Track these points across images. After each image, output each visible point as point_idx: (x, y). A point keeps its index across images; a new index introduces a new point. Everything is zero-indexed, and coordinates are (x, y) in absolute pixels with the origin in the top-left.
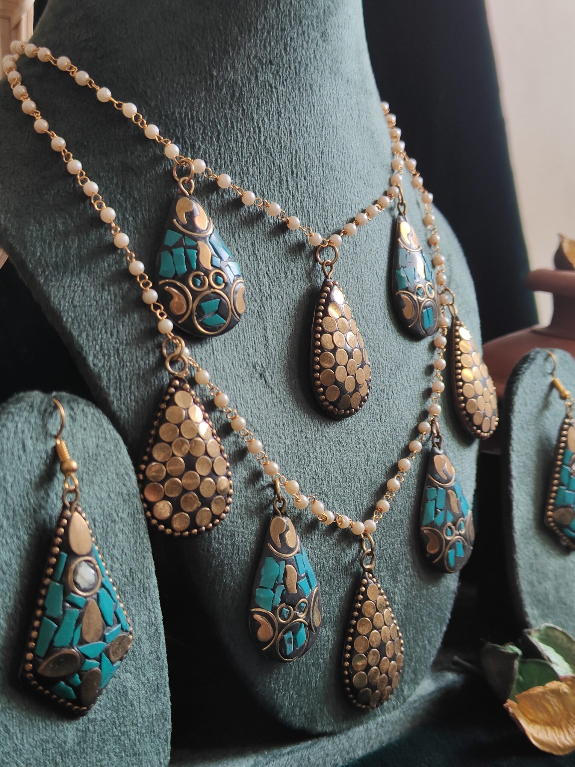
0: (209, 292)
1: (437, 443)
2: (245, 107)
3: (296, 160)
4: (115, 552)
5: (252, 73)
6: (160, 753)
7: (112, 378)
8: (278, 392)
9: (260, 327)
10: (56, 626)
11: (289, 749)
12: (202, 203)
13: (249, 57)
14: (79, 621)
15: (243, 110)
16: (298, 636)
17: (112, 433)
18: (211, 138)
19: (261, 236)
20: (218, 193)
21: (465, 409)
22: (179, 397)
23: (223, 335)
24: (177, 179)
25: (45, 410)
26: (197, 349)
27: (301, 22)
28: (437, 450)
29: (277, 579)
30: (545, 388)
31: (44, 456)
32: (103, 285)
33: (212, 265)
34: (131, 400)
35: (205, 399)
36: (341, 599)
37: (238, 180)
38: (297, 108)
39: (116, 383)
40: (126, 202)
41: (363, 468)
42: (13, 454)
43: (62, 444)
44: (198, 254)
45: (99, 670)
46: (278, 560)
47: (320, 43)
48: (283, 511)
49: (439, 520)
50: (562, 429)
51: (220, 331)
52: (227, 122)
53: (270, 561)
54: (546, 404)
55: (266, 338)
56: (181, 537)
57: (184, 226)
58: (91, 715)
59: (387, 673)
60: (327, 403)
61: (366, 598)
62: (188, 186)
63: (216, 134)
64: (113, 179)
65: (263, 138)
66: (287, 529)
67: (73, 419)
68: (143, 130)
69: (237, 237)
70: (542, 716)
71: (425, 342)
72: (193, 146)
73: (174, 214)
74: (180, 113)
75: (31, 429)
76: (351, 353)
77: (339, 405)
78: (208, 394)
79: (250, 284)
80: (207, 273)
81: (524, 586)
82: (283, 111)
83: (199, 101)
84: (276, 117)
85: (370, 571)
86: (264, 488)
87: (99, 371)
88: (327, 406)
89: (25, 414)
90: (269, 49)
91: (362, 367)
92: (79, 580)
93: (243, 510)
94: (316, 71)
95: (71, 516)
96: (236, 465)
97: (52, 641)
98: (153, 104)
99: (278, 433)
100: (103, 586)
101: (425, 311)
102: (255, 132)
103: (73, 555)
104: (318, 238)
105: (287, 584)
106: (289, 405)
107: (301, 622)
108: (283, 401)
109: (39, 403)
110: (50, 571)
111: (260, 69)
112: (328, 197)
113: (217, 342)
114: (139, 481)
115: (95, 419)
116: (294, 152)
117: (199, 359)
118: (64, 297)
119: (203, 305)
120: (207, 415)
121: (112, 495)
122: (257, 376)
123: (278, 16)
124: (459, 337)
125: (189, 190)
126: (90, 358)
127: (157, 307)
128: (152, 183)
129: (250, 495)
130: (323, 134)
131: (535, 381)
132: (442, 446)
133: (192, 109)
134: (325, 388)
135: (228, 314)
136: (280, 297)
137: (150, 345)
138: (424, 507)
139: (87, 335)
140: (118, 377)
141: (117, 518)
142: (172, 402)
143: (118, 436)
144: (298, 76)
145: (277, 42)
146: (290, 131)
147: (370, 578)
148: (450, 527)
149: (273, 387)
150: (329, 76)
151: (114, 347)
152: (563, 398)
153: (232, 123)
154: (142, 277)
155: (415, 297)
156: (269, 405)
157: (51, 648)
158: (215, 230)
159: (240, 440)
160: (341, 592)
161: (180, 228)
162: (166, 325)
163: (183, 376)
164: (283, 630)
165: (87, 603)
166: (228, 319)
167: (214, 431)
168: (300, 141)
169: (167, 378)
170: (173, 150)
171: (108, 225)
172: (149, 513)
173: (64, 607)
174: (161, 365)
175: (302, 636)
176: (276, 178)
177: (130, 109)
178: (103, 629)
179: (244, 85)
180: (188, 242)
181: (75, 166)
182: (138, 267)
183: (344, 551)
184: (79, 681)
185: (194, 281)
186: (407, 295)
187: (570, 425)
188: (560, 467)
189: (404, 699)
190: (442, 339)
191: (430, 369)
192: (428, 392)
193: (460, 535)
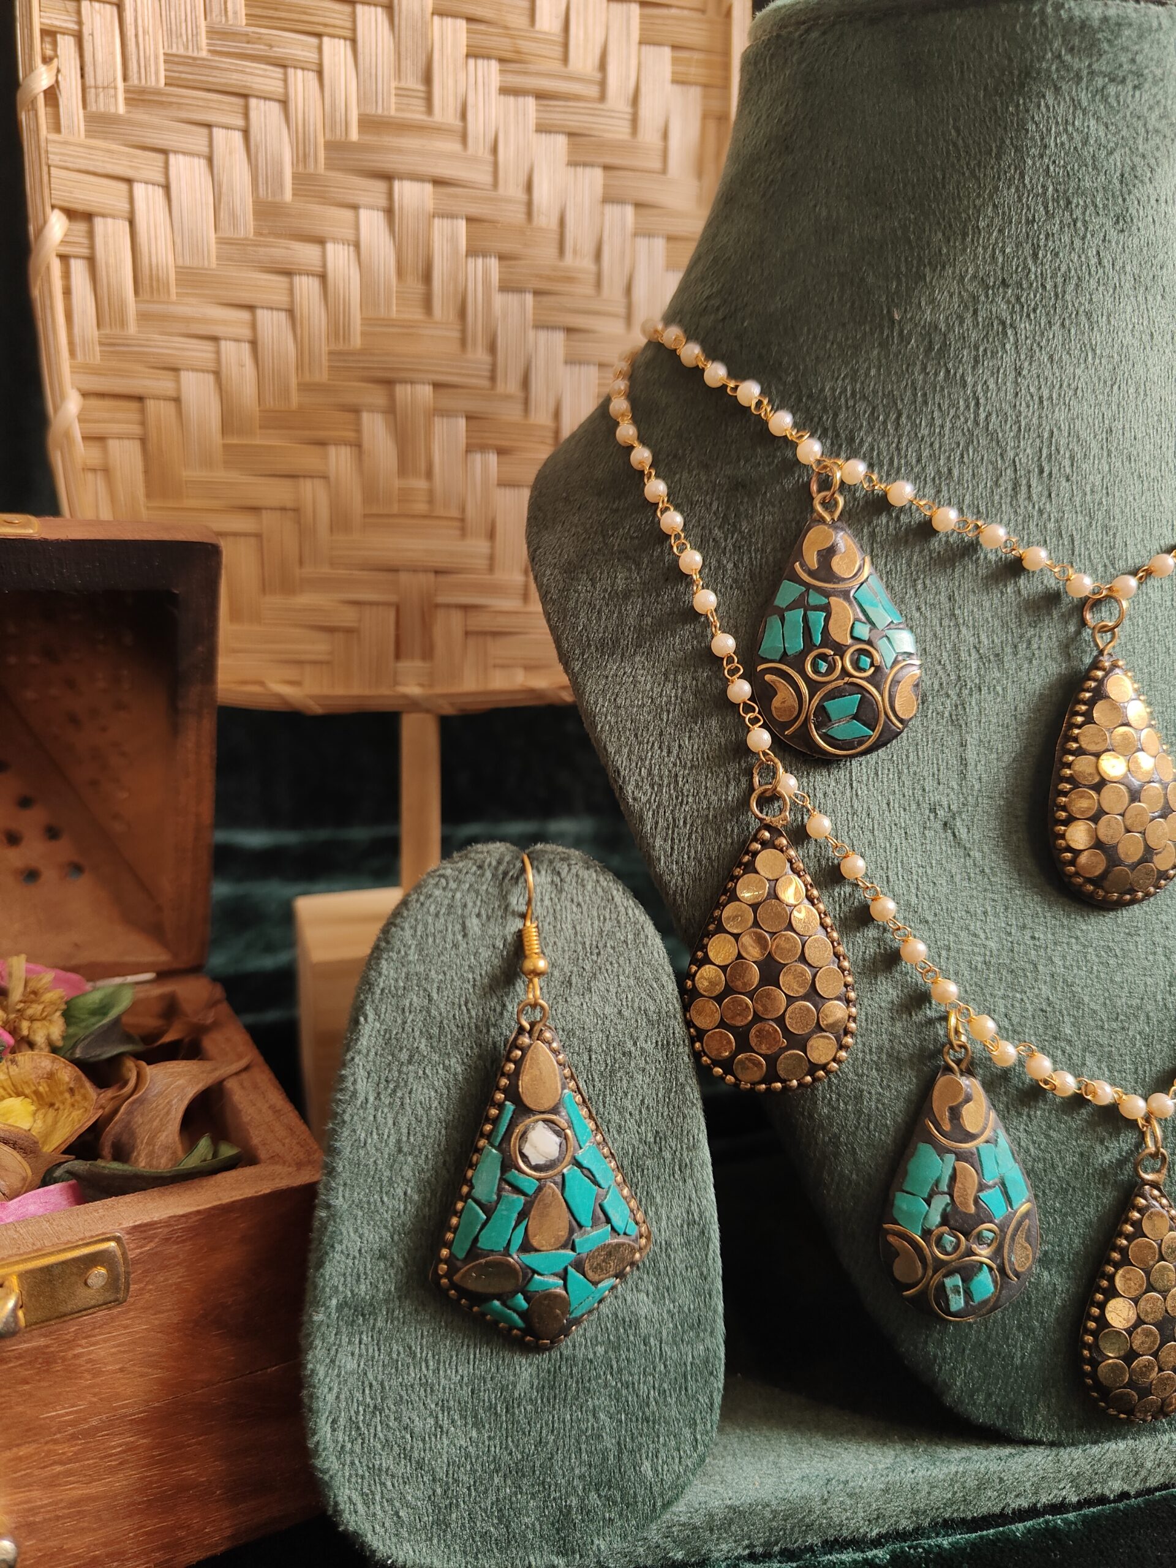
0: (840, 683)
2: (950, 365)
3: (1049, 447)
4: (627, 1103)
5: (966, 306)
6: (695, 1424)
7: (662, 822)
8: (978, 855)
9: (952, 741)
10: (485, 1217)
12: (858, 534)
13: (962, 278)
14: (523, 1215)
15: (948, 371)
16: (975, 1285)
17: (630, 912)
18: (885, 422)
19: (967, 585)
20: (889, 514)
22: (766, 862)
23: (874, 755)
24: (814, 495)
25: (505, 874)
26: (819, 778)
27: (1069, 203)
31: (499, 945)
32: (666, 675)
33: (852, 637)
34: (689, 858)
35: (823, 862)
36: (1088, 1224)
37: (930, 491)
38: (1056, 357)
39: (668, 828)
40: (726, 540)
41: (1159, 997)
42: (444, 939)
43: (531, 927)
44: (827, 619)
45: (564, 1292)
46: (942, 1151)
47: (1113, 234)
48: (963, 1066)
51: (859, 749)
52: (915, 395)
53: (926, 1148)
55: (964, 762)
56: (754, 1091)
57: (811, 573)
58: (563, 1350)
60: (1080, 880)
61: (1139, 1233)
62: (830, 506)
63: (893, 417)
64: (711, 504)
65: (983, 416)
66: (968, 1099)
67: (558, 889)
68: (766, 423)
69: (920, 587)
72: (851, 440)
73: (800, 556)
74: (833, 390)
75: (478, 903)
76: (1139, 792)
77: (1106, 884)
78: (831, 854)
79: (939, 667)
80: (840, 650)
82: (1026, 364)
83: (866, 365)
84: (1011, 377)
85: (1155, 1185)
86: (930, 1022)
87: (641, 809)
88: (1081, 885)
89: (469, 878)
90: (1001, 260)
91: (1164, 815)
92: (527, 1150)
93: (884, 1057)
94: (1101, 289)
95: (530, 1046)
96: (876, 978)
97: (476, 1240)
99: (972, 928)
100: (575, 1163)
102: (968, 407)
103: (523, 1110)
104: (1085, 584)
105: (955, 1195)
106: (1001, 879)
107: (982, 1263)
108: (987, 871)
109: (494, 863)
111: (982, 298)
112: (1117, 510)
113: (861, 768)
114: (682, 992)
115: (599, 889)
116: (1046, 435)
117: (820, 795)
118: (604, 693)
119: (829, 705)
120: (815, 893)
121: (626, 1013)
122: (938, 825)
123: (1020, 200)
125: (832, 513)
126: (630, 788)
127: (748, 709)
128: (773, 506)
129: (899, 1032)
130: (1113, 398)
133: (854, 380)
134: (1076, 853)
135: (877, 720)
136: (999, 688)
137: (733, 768)
139: (630, 752)
140: (670, 819)
141: (633, 1049)
142: (750, 868)
143: (645, 920)
144: (1060, 302)
145: (1019, 245)
146: (1041, 398)
147: (1155, 1198)
149: (968, 845)
150: (1131, 293)
151: (670, 771)
153: (925, 395)
154: (730, 660)
156: (957, 878)
157: (474, 1252)
158: (875, 577)
159: (888, 935)
160: (1091, 1213)
161: (806, 577)
162: (760, 739)
163: (778, 822)
164: (943, 1271)
165: (539, 1189)
166: (879, 728)
167: (828, 921)
168: (1061, 415)
169: (754, 825)
170: (811, 449)
171: (685, 578)
172: (697, 1045)
173: (500, 1190)
174: (743, 804)
175: (984, 1285)
176: (1006, 483)
177: (750, 392)
178: (571, 1231)
179: (950, 328)
180: (815, 599)
181: (656, 488)
182: (725, 643)
183: (1102, 1142)
184: (524, 1305)
185: (814, 665)
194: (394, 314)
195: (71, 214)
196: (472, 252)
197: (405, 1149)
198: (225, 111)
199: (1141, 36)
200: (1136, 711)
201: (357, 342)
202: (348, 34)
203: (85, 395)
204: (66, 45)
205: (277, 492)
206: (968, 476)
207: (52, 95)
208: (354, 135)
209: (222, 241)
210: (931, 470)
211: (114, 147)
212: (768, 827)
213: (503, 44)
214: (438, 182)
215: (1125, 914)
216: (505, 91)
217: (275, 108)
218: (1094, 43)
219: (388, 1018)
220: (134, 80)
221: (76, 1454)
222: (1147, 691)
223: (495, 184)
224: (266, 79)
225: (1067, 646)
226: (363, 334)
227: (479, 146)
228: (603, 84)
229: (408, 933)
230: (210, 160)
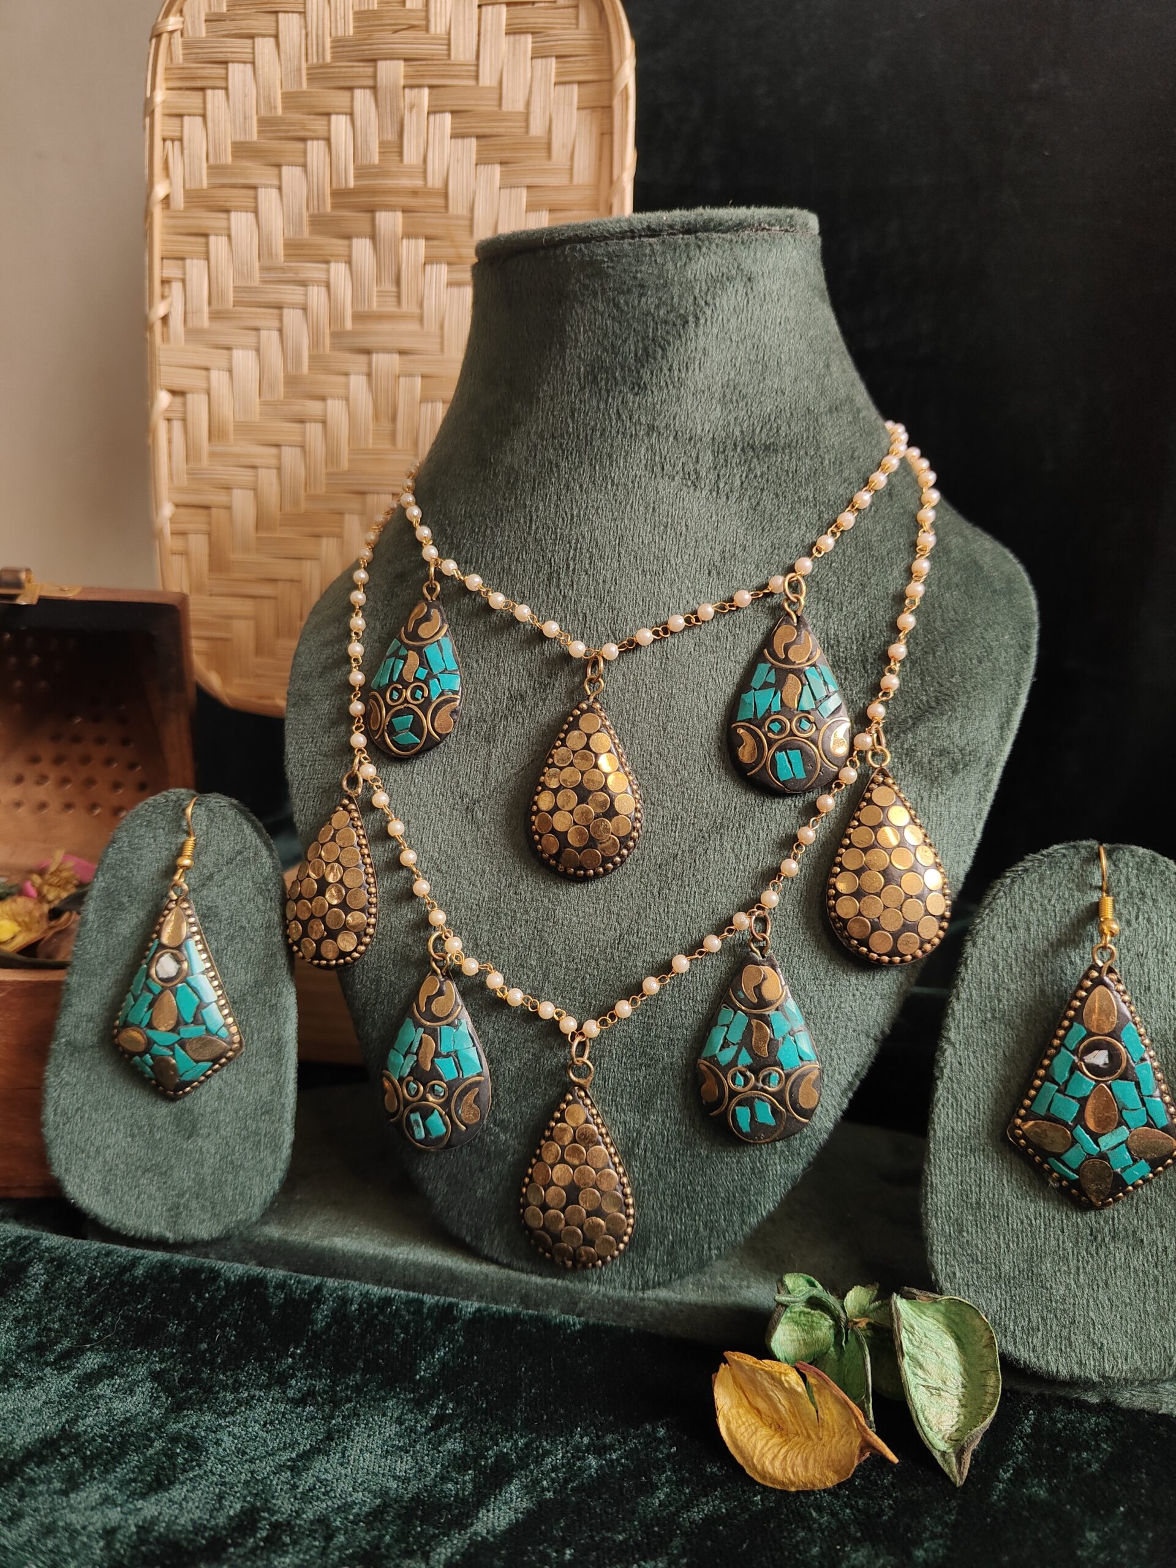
0: (403, 707)
1: (761, 948)
2: (518, 493)
3: (575, 550)
8: (487, 832)
10: (133, 1002)
12: (446, 609)
13: (529, 433)
14: (151, 1005)
16: (431, 1123)
20: (465, 596)
21: (834, 909)
22: (340, 818)
28: (758, 959)
29: (412, 1045)
32: (328, 696)
33: (416, 677)
38: (585, 486)
39: (304, 794)
43: (190, 840)
44: (403, 665)
45: (173, 1060)
46: (417, 1025)
47: (630, 398)
48: (443, 971)
49: (726, 1056)
50: (1081, 986)
51: (415, 751)
52: (497, 514)
53: (409, 1022)
55: (488, 768)
60: (547, 856)
61: (562, 1120)
62: (432, 590)
66: (440, 994)
68: (416, 531)
71: (800, 802)
73: (406, 623)
77: (563, 860)
78: (383, 818)
80: (406, 685)
84: (554, 501)
85: (584, 1088)
88: (547, 859)
91: (607, 817)
92: (158, 968)
95: (173, 909)
96: (394, 904)
97: (128, 1016)
100: (186, 981)
101: (778, 754)
103: (161, 945)
104: (580, 649)
105: (420, 1057)
107: (433, 1107)
110: (146, 953)
113: (415, 765)
119: (395, 721)
120: (365, 842)
121: (245, 902)
122: (463, 808)
124: (871, 802)
125: (432, 595)
127: (358, 720)
129: (410, 942)
131: (1047, 893)
132: (770, 953)
134: (541, 836)
135: (423, 734)
136: (520, 719)
137: (338, 759)
138: (710, 1032)
140: (306, 788)
142: (329, 821)
146: (572, 515)
147: (578, 1096)
148: (744, 1073)
149: (481, 824)
153: (502, 514)
154: (356, 688)
155: (761, 732)
156: (469, 845)
157: (126, 1022)
158: (448, 639)
159: (408, 876)
162: (359, 740)
163: (355, 795)
164: (409, 1108)
165: (161, 992)
166: (425, 739)
168: (585, 528)
169: (339, 795)
170: (432, 552)
171: (350, 635)
172: (286, 932)
173: (144, 988)
175: (438, 1125)
178: (178, 1023)
180: (403, 652)
182: (357, 678)
183: (552, 1049)
184: (151, 1062)
185: (391, 694)
186: (748, 729)
187: (1099, 982)
188: (1058, 1049)
189: (647, 1283)
190: (828, 802)
191: (789, 843)
192: (774, 873)
193: (765, 1091)
194: (371, 446)
195: (174, 393)
196: (424, 399)
198: (267, 319)
200: (599, 740)
201: (345, 465)
202: (347, 258)
203: (177, 506)
204: (177, 287)
205: (287, 569)
206: (520, 570)
207: (165, 319)
208: (349, 325)
209: (264, 403)
210: (498, 566)
211: (201, 348)
212: (347, 797)
214: (401, 352)
217: (299, 313)
218: (603, 271)
220: (215, 306)
223: (442, 349)
224: (294, 295)
225: (572, 692)
226: (350, 460)
227: (431, 326)
229: (125, 834)
230: (258, 350)
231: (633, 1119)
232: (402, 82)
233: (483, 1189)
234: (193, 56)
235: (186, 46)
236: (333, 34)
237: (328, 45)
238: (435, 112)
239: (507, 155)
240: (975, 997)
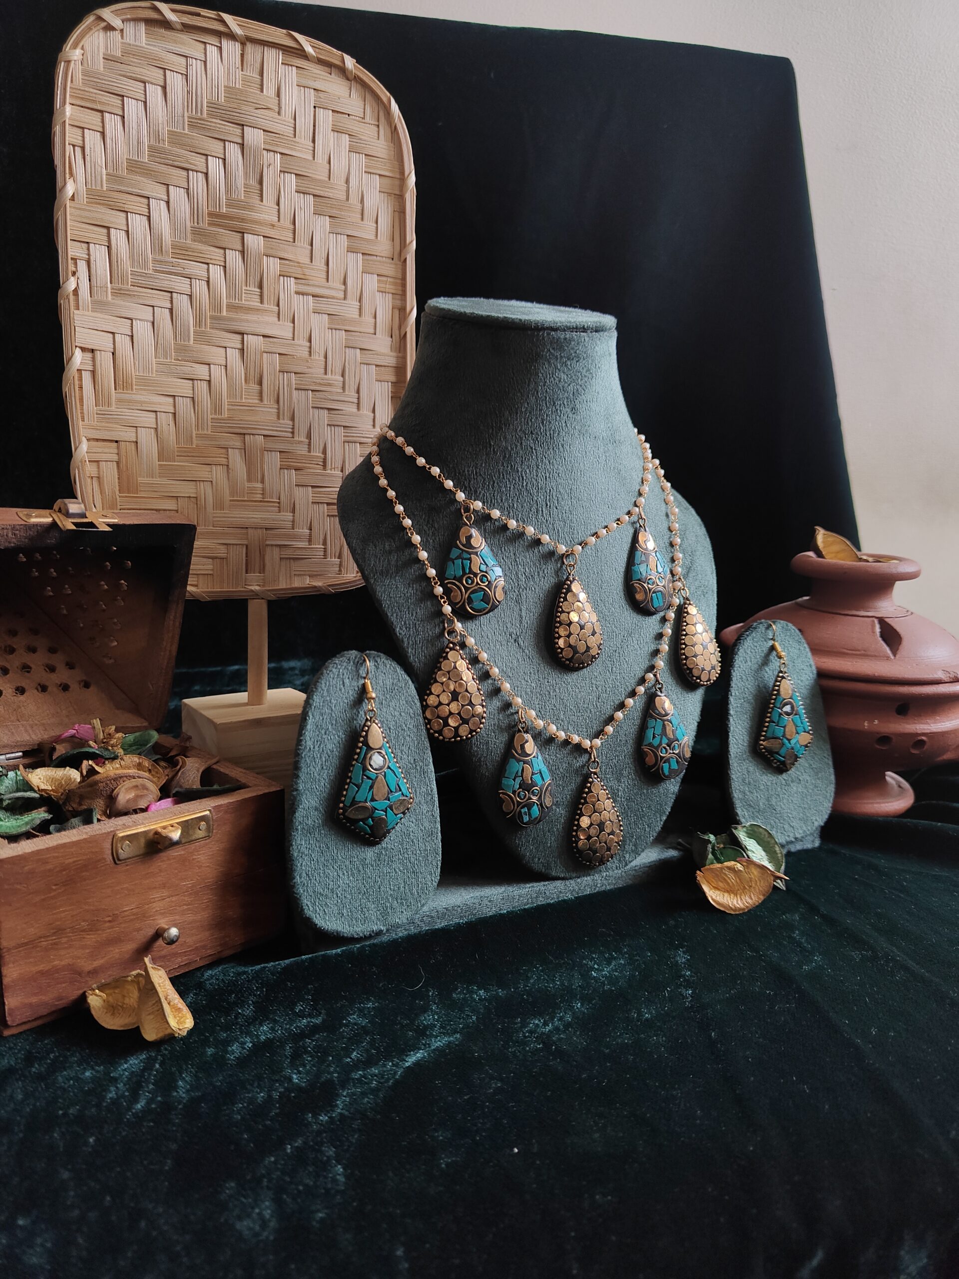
0: (476, 587)
1: (660, 689)
2: (512, 464)
3: (549, 496)
4: (404, 748)
5: (518, 441)
7: (411, 642)
8: (527, 652)
9: (517, 609)
10: (358, 789)
11: (531, 885)
12: (479, 529)
13: (516, 430)
14: (371, 787)
15: (512, 466)
16: (532, 811)
17: (403, 676)
18: (488, 486)
19: (521, 549)
20: (491, 522)
21: (685, 664)
22: (451, 655)
23: (489, 614)
24: (463, 514)
25: (358, 662)
26: (469, 624)
27: (554, 403)
28: (659, 693)
29: (517, 773)
30: (765, 650)
31: (357, 689)
32: (409, 584)
33: (480, 570)
34: (422, 656)
35: (472, 655)
36: (572, 790)
37: (506, 513)
38: (551, 461)
39: (413, 645)
40: (429, 531)
41: (595, 704)
42: (336, 687)
43: (368, 682)
44: (470, 564)
45: (386, 818)
46: (518, 761)
47: (571, 415)
48: (525, 730)
49: (656, 742)
50: (776, 681)
51: (483, 613)
52: (500, 475)
53: (512, 761)
54: (766, 661)
55: (521, 616)
56: (449, 742)
57: (463, 545)
58: (384, 844)
59: (605, 843)
60: (564, 660)
61: (591, 791)
62: (469, 519)
63: (491, 483)
64: (422, 516)
65: (525, 484)
66: (527, 741)
67: (377, 667)
68: (443, 483)
69: (503, 550)
70: (721, 884)
71: (657, 617)
72: (476, 492)
73: (458, 538)
74: (468, 471)
75: (348, 673)
76: (584, 626)
77: (573, 661)
78: (475, 652)
79: (511, 581)
80: (476, 575)
81: (736, 795)
82: (540, 464)
83: (481, 462)
84: (535, 469)
85: (595, 773)
86: (512, 714)
87: (402, 638)
88: (564, 662)
89: (345, 664)
90: (530, 424)
91: (593, 635)
92: (372, 763)
93: (496, 727)
94: (567, 435)
95: (371, 726)
96: (492, 698)
97: (354, 798)
98: (451, 466)
99: (526, 679)
100: (389, 768)
101: (655, 595)
102: (519, 480)
103: (370, 748)
104: (562, 549)
105: (524, 777)
106: (536, 660)
107: (534, 803)
108: (531, 657)
109: (354, 658)
110: (356, 757)
111: (524, 438)
112: (575, 519)
113: (484, 619)
114: (422, 706)
115: (391, 668)
116: (548, 491)
117: (470, 630)
118: (384, 592)
119: (472, 596)
120: (470, 666)
121: (403, 714)
122: (513, 641)
123: (537, 401)
124: (687, 613)
125: (470, 521)
126: (398, 630)
127: (442, 597)
128: (447, 518)
129: (501, 718)
130: (572, 477)
131: (756, 644)
132: (663, 690)
133: (476, 468)
134: (562, 649)
135: (490, 601)
136: (533, 589)
137: (437, 621)
138: (645, 733)
139: (397, 615)
140: (414, 641)
141: (405, 728)
142: (446, 658)
143: (408, 678)
144: (552, 440)
145: (537, 418)
146: (546, 477)
147: (596, 778)
148: (665, 748)
149: (524, 648)
150: (578, 436)
151: (413, 623)
152: (780, 657)
153: (503, 475)
154: (434, 579)
155: (645, 585)
156: (520, 660)
157: (354, 802)
158: (487, 547)
159: (496, 682)
160: (573, 786)
161: (461, 547)
162: (447, 609)
163: (456, 641)
164: (521, 806)
165: (377, 778)
166: (490, 604)
167: (475, 677)
168: (553, 483)
169: (446, 642)
170: (461, 496)
171: (415, 546)
172: (428, 726)
173: (362, 778)
174: (442, 634)
175: (535, 811)
176: (534, 509)
177: (436, 471)
178: (388, 794)
179: (512, 449)
180: (465, 556)
181: (399, 508)
182: (432, 572)
183: (576, 758)
184: (371, 824)
185: (466, 580)
186: (640, 584)
187: (783, 677)
188: (772, 708)
189: (626, 863)
190: (672, 615)
191: (660, 636)
192: (656, 652)
193: (674, 753)
194: (244, 400)
195: (83, 349)
196: (282, 371)
197: (325, 768)
198: (162, 300)
199: (578, 344)
200: (582, 596)
202: (223, 264)
203: (88, 440)
204: (82, 266)
207: (76, 292)
208: (225, 312)
209: (159, 363)
211: (106, 317)
212: (452, 643)
213: (298, 272)
214: (264, 336)
215: (581, 673)
216: (297, 293)
217: (185, 298)
218: (562, 347)
219: (317, 719)
220: (116, 285)
221: (191, 901)
222: (586, 588)
223: (294, 338)
224: (182, 285)
225: (557, 572)
226: (229, 410)
227: (285, 319)
228: (345, 292)
229: (323, 685)
230: (153, 323)
231: (614, 783)
232: (263, 147)
233: (552, 841)
234: (92, 83)
235: (85, 73)
236: (208, 98)
237: (205, 105)
238: (284, 172)
239: (334, 212)
240: (737, 694)
